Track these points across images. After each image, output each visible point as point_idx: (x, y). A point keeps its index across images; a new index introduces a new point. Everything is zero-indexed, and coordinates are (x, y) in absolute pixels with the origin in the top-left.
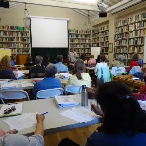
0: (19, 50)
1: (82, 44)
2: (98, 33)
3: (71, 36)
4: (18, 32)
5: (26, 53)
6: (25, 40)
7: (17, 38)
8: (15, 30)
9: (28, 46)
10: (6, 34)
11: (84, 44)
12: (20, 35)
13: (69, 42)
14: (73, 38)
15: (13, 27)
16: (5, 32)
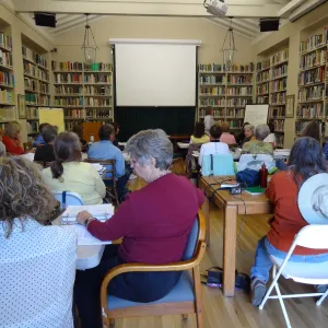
0: (90, 111)
1: (229, 98)
2: (268, 70)
3: (204, 81)
4: (89, 74)
5: (105, 117)
6: (103, 91)
7: (86, 86)
8: (83, 71)
9: (108, 103)
10: (66, 80)
11: (236, 98)
12: (92, 80)
13: (200, 94)
14: (208, 83)
15: (80, 65)
16: (65, 75)
